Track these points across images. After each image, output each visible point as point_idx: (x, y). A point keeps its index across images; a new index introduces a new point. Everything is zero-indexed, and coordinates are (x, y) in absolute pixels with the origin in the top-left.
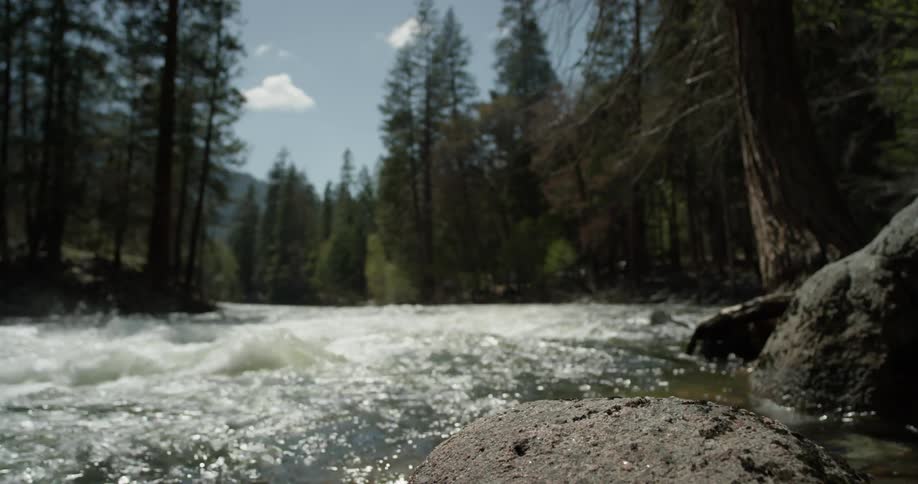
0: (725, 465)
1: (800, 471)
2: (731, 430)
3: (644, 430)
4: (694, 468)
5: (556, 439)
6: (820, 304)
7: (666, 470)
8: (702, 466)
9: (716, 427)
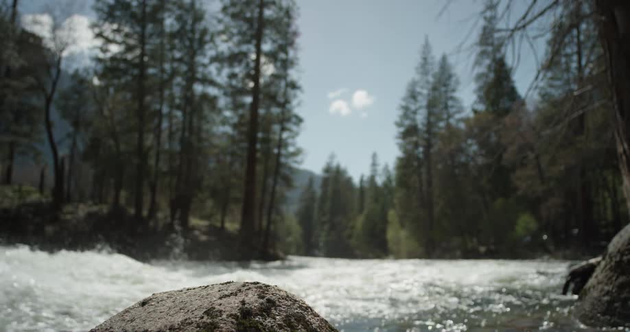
6: (619, 251)
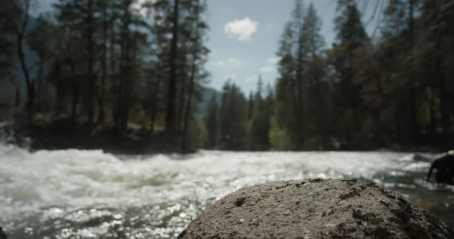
0: (343, 214)
1: (388, 219)
2: (359, 195)
3: (309, 194)
4: (324, 214)
5: (261, 198)
7: (307, 216)
8: (329, 214)
9: (351, 193)
